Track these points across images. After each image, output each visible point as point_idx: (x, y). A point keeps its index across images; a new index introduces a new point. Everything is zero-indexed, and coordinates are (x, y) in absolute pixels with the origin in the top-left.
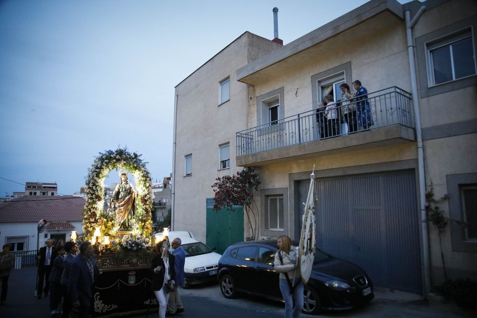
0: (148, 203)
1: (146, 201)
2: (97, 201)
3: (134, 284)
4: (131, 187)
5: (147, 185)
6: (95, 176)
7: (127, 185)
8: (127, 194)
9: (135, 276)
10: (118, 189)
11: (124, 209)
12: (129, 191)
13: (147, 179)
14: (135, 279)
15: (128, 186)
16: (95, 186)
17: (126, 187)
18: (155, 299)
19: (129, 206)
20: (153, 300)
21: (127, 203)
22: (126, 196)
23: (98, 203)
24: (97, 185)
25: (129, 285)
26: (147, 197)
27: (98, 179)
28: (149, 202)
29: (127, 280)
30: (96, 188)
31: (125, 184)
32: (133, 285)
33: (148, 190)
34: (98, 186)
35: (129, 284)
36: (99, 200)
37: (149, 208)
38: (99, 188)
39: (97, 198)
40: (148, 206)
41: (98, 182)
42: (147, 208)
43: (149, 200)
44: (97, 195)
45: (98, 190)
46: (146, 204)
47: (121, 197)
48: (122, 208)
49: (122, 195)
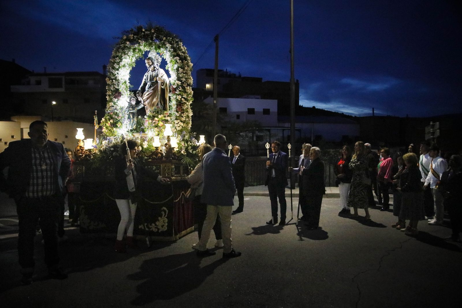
0: (177, 92)
1: (175, 90)
2: (114, 98)
5: (176, 66)
7: (154, 72)
8: (152, 84)
10: (145, 79)
11: (148, 104)
12: (155, 80)
13: (175, 58)
15: (154, 74)
18: (153, 225)
19: (155, 100)
20: (151, 225)
21: (153, 95)
22: (150, 88)
23: (116, 100)
26: (176, 84)
27: (113, 70)
28: (180, 91)
30: (113, 82)
31: (151, 72)
33: (178, 74)
34: (113, 79)
36: (115, 97)
37: (182, 99)
38: (117, 82)
39: (114, 94)
40: (181, 97)
41: (114, 74)
42: (180, 100)
43: (180, 87)
44: (113, 90)
45: (115, 85)
46: (176, 94)
47: (147, 89)
48: (146, 103)
49: (147, 87)
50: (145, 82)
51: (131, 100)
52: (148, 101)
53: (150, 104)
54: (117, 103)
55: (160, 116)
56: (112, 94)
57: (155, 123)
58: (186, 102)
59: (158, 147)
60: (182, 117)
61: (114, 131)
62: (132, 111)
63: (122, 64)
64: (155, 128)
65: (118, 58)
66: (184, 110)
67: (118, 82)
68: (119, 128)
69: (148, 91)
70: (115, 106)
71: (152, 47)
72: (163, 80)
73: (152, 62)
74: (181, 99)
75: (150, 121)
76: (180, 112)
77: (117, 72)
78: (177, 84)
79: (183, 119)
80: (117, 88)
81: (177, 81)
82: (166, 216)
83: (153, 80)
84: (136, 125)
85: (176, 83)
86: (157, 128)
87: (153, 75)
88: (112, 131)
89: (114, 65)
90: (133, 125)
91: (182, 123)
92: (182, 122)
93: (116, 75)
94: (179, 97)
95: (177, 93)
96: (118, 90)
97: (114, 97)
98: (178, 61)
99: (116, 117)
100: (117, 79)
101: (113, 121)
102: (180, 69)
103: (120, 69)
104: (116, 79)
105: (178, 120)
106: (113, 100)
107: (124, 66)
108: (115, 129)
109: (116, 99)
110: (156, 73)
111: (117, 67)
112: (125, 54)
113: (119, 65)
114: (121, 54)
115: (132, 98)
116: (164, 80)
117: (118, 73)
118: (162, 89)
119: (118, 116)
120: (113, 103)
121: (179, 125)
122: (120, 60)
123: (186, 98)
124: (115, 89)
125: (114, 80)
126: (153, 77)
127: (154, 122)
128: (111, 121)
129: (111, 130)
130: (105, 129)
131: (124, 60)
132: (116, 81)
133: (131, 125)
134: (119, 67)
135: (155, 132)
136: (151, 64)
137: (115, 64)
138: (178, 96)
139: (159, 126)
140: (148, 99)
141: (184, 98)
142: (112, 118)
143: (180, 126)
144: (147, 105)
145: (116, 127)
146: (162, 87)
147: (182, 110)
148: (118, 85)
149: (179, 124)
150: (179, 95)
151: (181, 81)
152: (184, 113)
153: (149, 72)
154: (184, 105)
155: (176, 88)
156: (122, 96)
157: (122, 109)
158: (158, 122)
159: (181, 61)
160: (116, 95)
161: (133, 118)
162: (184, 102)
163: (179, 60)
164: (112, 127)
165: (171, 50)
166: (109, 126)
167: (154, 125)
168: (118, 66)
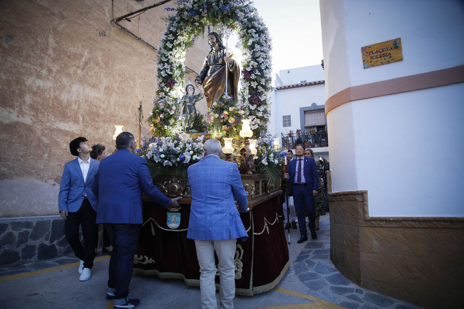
0: (253, 76)
3: (177, 229)
4: (225, 53)
5: (250, 42)
6: (162, 48)
8: (216, 67)
9: (179, 214)
10: (206, 61)
11: (211, 93)
12: (220, 61)
13: (250, 31)
14: (179, 219)
15: (220, 54)
16: (162, 64)
17: (215, 56)
19: (219, 89)
21: (215, 83)
22: (214, 72)
23: (167, 89)
24: (166, 60)
25: (167, 230)
26: (250, 66)
27: (166, 51)
28: (255, 75)
29: (164, 222)
30: (164, 65)
31: (214, 51)
32: (175, 231)
33: (254, 52)
34: (166, 62)
35: (169, 229)
36: (168, 84)
37: (259, 87)
38: (170, 66)
39: (165, 81)
40: (257, 84)
41: (166, 56)
42: (255, 87)
43: (256, 70)
44: (164, 76)
45: (167, 69)
46: (251, 79)
47: (209, 75)
48: (208, 92)
49: (209, 72)
50: (207, 64)
51: (188, 88)
52: (211, 89)
53: (213, 94)
54: (169, 94)
55: (231, 109)
56: (163, 81)
57: (224, 118)
58: (263, 90)
59: (230, 154)
60: (259, 111)
61: (165, 130)
62: (188, 104)
63: (176, 42)
64: (223, 126)
65: (171, 34)
66: (261, 102)
67: (172, 66)
68: (171, 126)
69: (210, 76)
70: (166, 97)
71: (217, 18)
72: (232, 60)
73: (216, 38)
74: (257, 86)
75: (217, 115)
76: (256, 105)
77: (170, 52)
78: (252, 66)
79: (260, 114)
80: (170, 73)
81: (252, 62)
82: (241, 258)
83: (218, 62)
84: (193, 122)
85: (251, 64)
86: (226, 126)
87: (217, 56)
88: (163, 129)
89: (167, 44)
90: (190, 123)
91: (259, 120)
92: (257, 117)
93: (169, 57)
94: (254, 85)
95: (253, 78)
96: (170, 76)
97: (166, 86)
98: (254, 35)
99: (168, 110)
100: (170, 62)
101: (164, 115)
102: (256, 45)
103: (174, 49)
104: (168, 62)
105: (253, 115)
106: (164, 89)
107: (179, 45)
108: (166, 127)
109: (169, 88)
110: (222, 52)
111: (170, 46)
112: (181, 30)
113: (173, 43)
114: (175, 29)
115: (190, 86)
116: (234, 61)
117: (171, 55)
118: (229, 72)
119: (171, 109)
120: (164, 93)
121: (254, 123)
122: (174, 38)
123: (264, 85)
124: (166, 75)
125: (166, 64)
126: (218, 58)
127: (222, 117)
128: (162, 116)
129: (160, 128)
130: (153, 127)
131: (179, 37)
132: (168, 65)
133: (187, 122)
134: (173, 47)
135: (221, 131)
136: (215, 40)
137: (168, 42)
138: (252, 83)
139: (229, 123)
140: (210, 87)
141: (262, 86)
142: (162, 111)
143: (256, 123)
144: (209, 96)
145: (168, 124)
146: (231, 70)
147: (258, 101)
148: (171, 70)
149: (255, 120)
150: (254, 81)
151: (258, 62)
152: (261, 107)
153: (212, 52)
154: (261, 95)
155: (251, 71)
156: (176, 84)
157: (176, 100)
158: (228, 117)
159: (257, 34)
160: (169, 81)
161: (190, 112)
162: (262, 92)
163: (256, 33)
164: (163, 125)
165: (243, 20)
166: (159, 123)
167: (222, 121)
168: (172, 45)
